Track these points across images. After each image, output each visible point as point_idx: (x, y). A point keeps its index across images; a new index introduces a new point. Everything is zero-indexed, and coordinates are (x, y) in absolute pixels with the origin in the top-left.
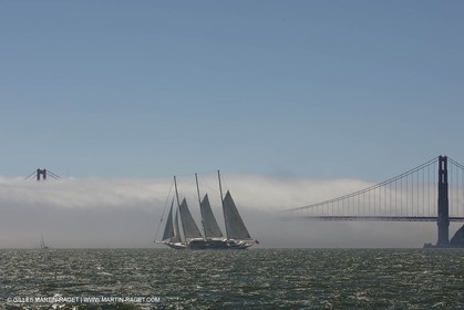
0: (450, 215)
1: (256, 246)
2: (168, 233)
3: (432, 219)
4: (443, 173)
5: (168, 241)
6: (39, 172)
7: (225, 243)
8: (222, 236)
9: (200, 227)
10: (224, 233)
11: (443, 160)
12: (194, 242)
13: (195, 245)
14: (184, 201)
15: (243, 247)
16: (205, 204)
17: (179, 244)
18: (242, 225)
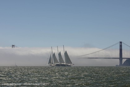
0: (123, 57)
1: (73, 66)
2: (50, 62)
3: (118, 58)
4: (121, 46)
5: (50, 64)
6: (13, 46)
7: (65, 65)
8: (64, 63)
9: (58, 60)
10: (65, 62)
11: (121, 42)
12: (57, 64)
13: (57, 65)
14: (54, 53)
15: (70, 66)
16: (60, 54)
17: (53, 65)
18: (70, 60)
